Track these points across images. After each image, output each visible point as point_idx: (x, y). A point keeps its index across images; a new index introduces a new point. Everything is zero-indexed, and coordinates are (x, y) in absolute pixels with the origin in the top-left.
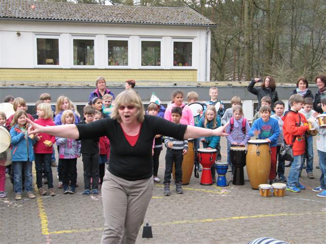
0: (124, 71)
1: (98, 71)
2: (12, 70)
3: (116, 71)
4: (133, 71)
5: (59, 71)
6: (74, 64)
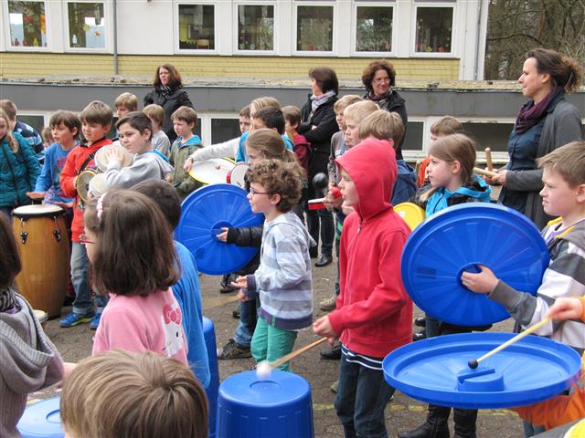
0: (324, 61)
1: (278, 60)
2: (139, 58)
5: (213, 59)
6: (239, 49)
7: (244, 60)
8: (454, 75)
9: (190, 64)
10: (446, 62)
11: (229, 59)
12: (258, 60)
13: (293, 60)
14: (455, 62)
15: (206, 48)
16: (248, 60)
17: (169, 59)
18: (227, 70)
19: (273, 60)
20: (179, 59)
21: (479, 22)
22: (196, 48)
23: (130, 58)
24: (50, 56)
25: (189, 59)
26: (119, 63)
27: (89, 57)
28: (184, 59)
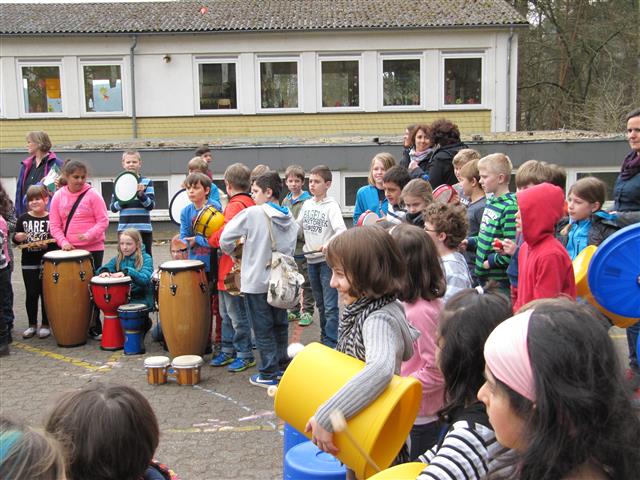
0: (350, 116)
1: (303, 117)
2: (160, 121)
3: (335, 117)
4: (366, 116)
5: (236, 119)
6: (262, 107)
7: (268, 118)
8: (486, 127)
9: (212, 124)
10: (476, 114)
11: (252, 118)
12: (283, 118)
13: (320, 117)
14: (486, 114)
15: (227, 107)
16: (272, 118)
17: (190, 120)
18: (251, 129)
19: (299, 118)
20: (200, 120)
21: (509, 72)
22: (217, 108)
23: (149, 121)
24: (65, 122)
25: (211, 119)
26: (139, 126)
27: (107, 121)
28: (205, 119)
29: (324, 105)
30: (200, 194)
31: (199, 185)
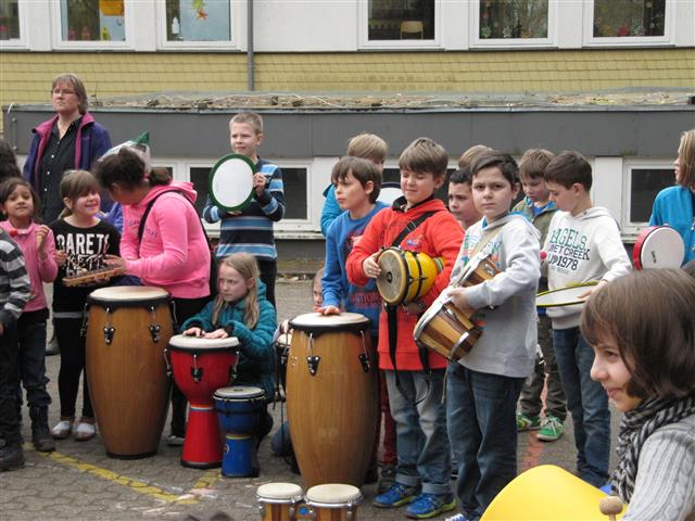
0: (647, 55)
1: (557, 57)
2: (294, 59)
3: (618, 56)
4: (677, 54)
5: (433, 58)
6: (481, 37)
7: (489, 58)
9: (390, 67)
11: (462, 58)
12: (518, 57)
13: (587, 56)
15: (416, 36)
16: (498, 58)
17: (349, 59)
18: (458, 77)
19: (548, 57)
20: (367, 59)
22: (397, 38)
23: (276, 59)
24: (130, 59)
25: (385, 58)
26: (258, 68)
27: (202, 59)
28: (376, 58)
29: (597, 33)
30: (352, 194)
31: (350, 178)
